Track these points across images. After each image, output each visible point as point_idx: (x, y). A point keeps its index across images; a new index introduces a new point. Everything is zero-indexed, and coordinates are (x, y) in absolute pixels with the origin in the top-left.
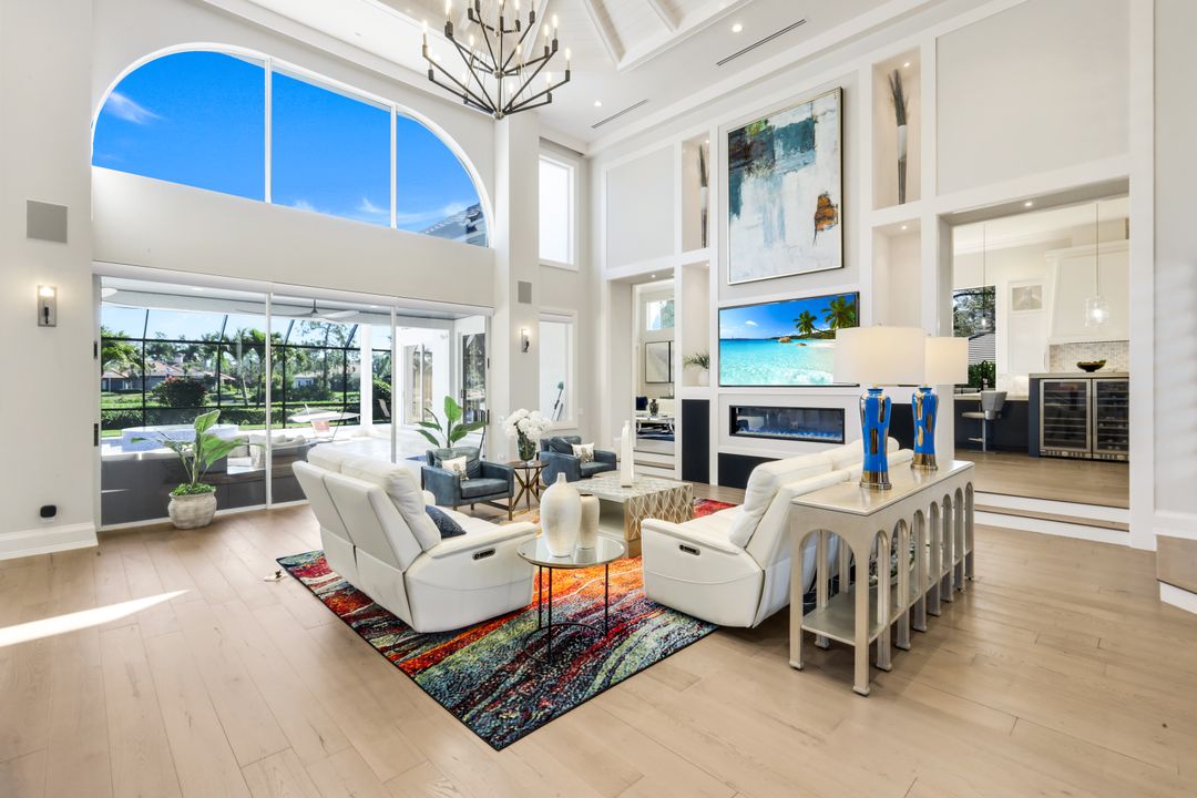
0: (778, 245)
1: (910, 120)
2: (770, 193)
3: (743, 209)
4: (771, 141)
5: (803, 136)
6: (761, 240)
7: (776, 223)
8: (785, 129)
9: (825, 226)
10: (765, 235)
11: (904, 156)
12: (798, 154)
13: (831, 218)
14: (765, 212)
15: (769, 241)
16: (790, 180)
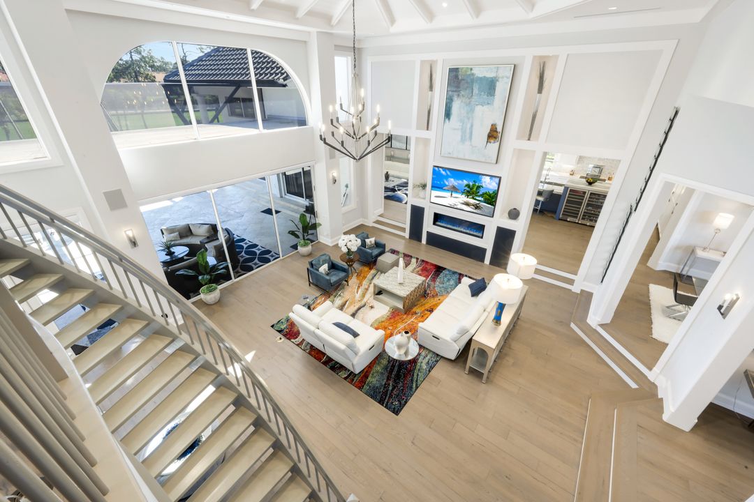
0: (468, 143)
1: (544, 92)
2: (467, 113)
3: (452, 118)
4: (472, 81)
5: (490, 86)
6: (459, 138)
7: (468, 131)
8: (481, 78)
9: (492, 141)
10: (462, 136)
11: (537, 111)
12: (485, 96)
13: (495, 138)
14: (463, 124)
15: (463, 140)
16: (479, 109)
